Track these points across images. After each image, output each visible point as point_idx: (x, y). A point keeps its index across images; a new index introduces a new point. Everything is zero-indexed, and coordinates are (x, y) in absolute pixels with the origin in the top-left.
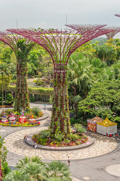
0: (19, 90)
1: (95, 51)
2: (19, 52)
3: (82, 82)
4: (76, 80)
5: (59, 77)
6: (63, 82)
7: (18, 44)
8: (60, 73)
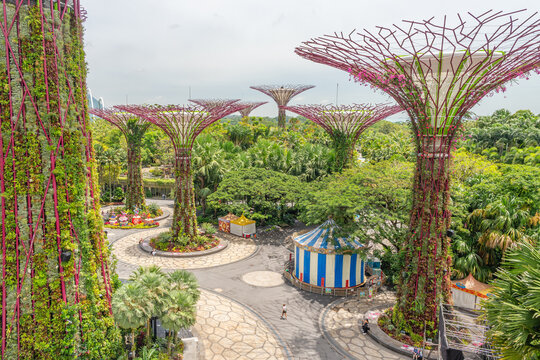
0: (131, 182)
1: (226, 131)
2: (130, 135)
3: (212, 171)
4: (203, 169)
5: (182, 165)
6: (187, 172)
7: (129, 124)
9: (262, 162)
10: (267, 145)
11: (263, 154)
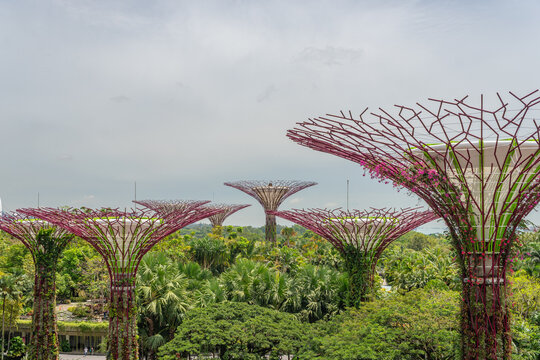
0: (38, 328)
1: (189, 247)
2: (40, 253)
3: (167, 309)
4: (154, 304)
5: (120, 299)
6: (128, 310)
7: (39, 237)
8: (123, 291)
9: (242, 294)
10: (250, 268)
11: (245, 281)
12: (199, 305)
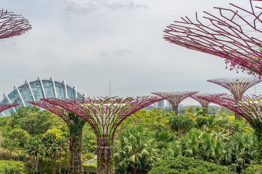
1: (168, 121)
2: (72, 125)
4: (133, 158)
5: (103, 154)
6: (108, 161)
8: (104, 149)
12: (163, 158)
